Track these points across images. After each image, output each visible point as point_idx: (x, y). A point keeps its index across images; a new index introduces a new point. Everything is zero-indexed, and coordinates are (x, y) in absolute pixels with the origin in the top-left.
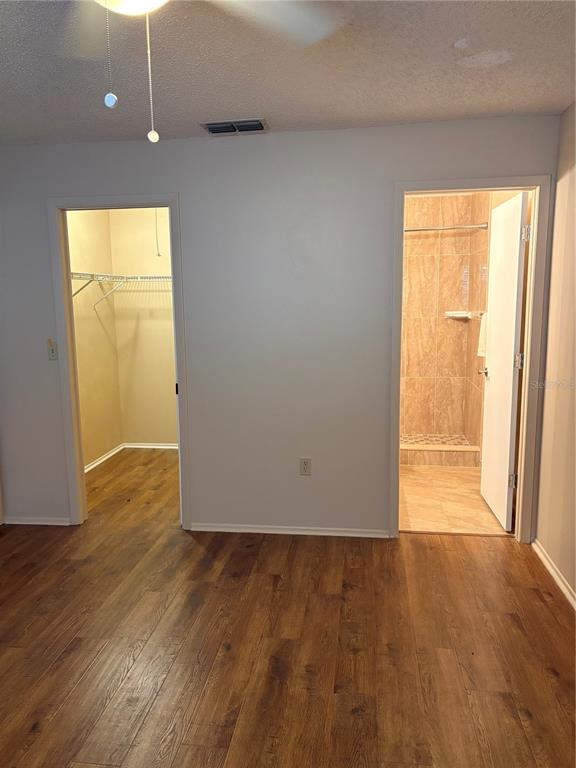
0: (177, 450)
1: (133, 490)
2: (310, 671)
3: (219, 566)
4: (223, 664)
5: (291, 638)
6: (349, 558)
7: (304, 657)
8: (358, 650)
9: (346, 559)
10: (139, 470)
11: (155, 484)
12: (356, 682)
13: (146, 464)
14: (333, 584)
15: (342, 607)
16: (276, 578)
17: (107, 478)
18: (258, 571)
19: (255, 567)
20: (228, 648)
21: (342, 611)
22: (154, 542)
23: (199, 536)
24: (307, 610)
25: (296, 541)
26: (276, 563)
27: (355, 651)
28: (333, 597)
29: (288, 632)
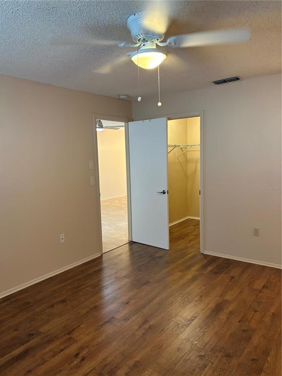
0: (199, 220)
1: (186, 235)
2: (231, 313)
3: (210, 268)
4: (197, 301)
5: (229, 300)
6: (272, 276)
7: (231, 308)
8: (257, 311)
9: (270, 277)
10: (192, 227)
11: (196, 234)
12: (250, 322)
13: (195, 226)
14: (258, 284)
15: (258, 294)
16: (233, 277)
17: (178, 229)
18: (226, 273)
19: (225, 271)
20: (201, 297)
21: (257, 295)
22: (187, 255)
23: (206, 256)
24: (241, 292)
25: (249, 265)
26: (235, 272)
27: (256, 311)
28: (256, 290)
29: (228, 297)
